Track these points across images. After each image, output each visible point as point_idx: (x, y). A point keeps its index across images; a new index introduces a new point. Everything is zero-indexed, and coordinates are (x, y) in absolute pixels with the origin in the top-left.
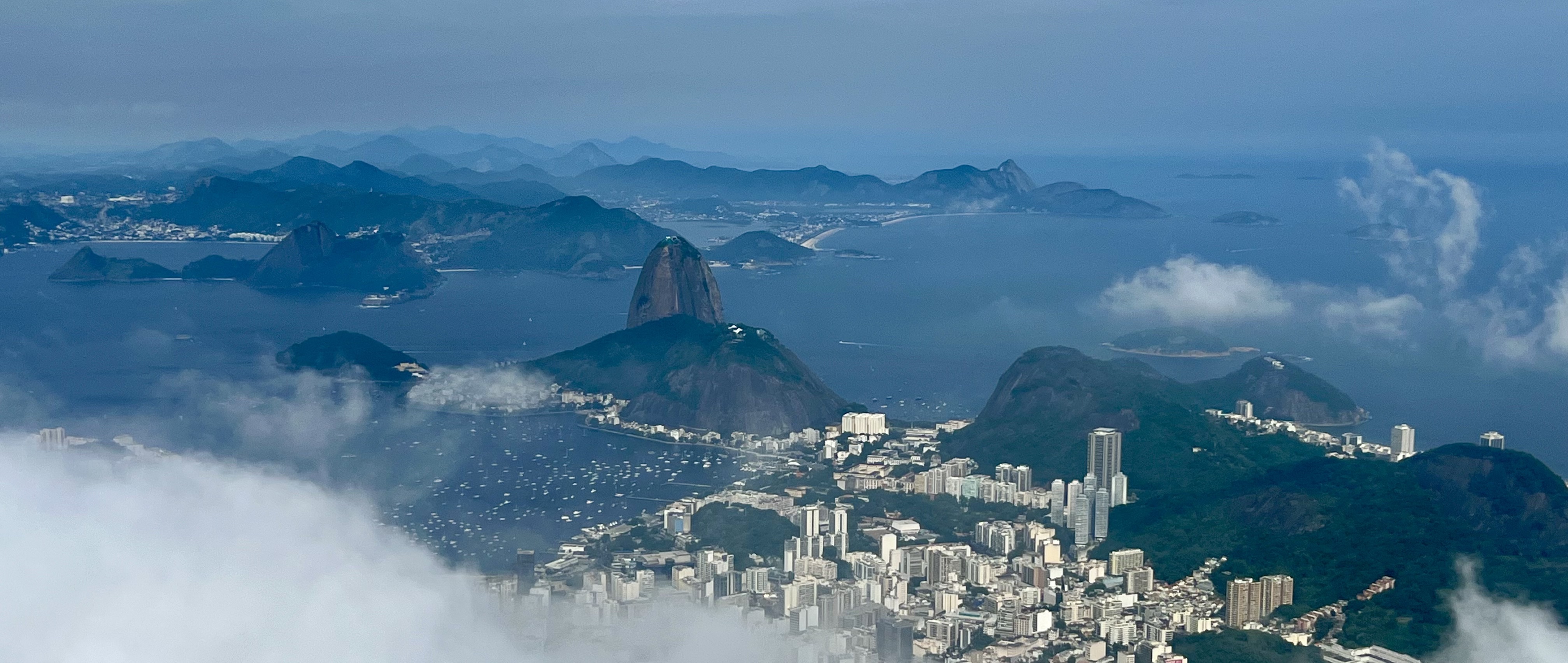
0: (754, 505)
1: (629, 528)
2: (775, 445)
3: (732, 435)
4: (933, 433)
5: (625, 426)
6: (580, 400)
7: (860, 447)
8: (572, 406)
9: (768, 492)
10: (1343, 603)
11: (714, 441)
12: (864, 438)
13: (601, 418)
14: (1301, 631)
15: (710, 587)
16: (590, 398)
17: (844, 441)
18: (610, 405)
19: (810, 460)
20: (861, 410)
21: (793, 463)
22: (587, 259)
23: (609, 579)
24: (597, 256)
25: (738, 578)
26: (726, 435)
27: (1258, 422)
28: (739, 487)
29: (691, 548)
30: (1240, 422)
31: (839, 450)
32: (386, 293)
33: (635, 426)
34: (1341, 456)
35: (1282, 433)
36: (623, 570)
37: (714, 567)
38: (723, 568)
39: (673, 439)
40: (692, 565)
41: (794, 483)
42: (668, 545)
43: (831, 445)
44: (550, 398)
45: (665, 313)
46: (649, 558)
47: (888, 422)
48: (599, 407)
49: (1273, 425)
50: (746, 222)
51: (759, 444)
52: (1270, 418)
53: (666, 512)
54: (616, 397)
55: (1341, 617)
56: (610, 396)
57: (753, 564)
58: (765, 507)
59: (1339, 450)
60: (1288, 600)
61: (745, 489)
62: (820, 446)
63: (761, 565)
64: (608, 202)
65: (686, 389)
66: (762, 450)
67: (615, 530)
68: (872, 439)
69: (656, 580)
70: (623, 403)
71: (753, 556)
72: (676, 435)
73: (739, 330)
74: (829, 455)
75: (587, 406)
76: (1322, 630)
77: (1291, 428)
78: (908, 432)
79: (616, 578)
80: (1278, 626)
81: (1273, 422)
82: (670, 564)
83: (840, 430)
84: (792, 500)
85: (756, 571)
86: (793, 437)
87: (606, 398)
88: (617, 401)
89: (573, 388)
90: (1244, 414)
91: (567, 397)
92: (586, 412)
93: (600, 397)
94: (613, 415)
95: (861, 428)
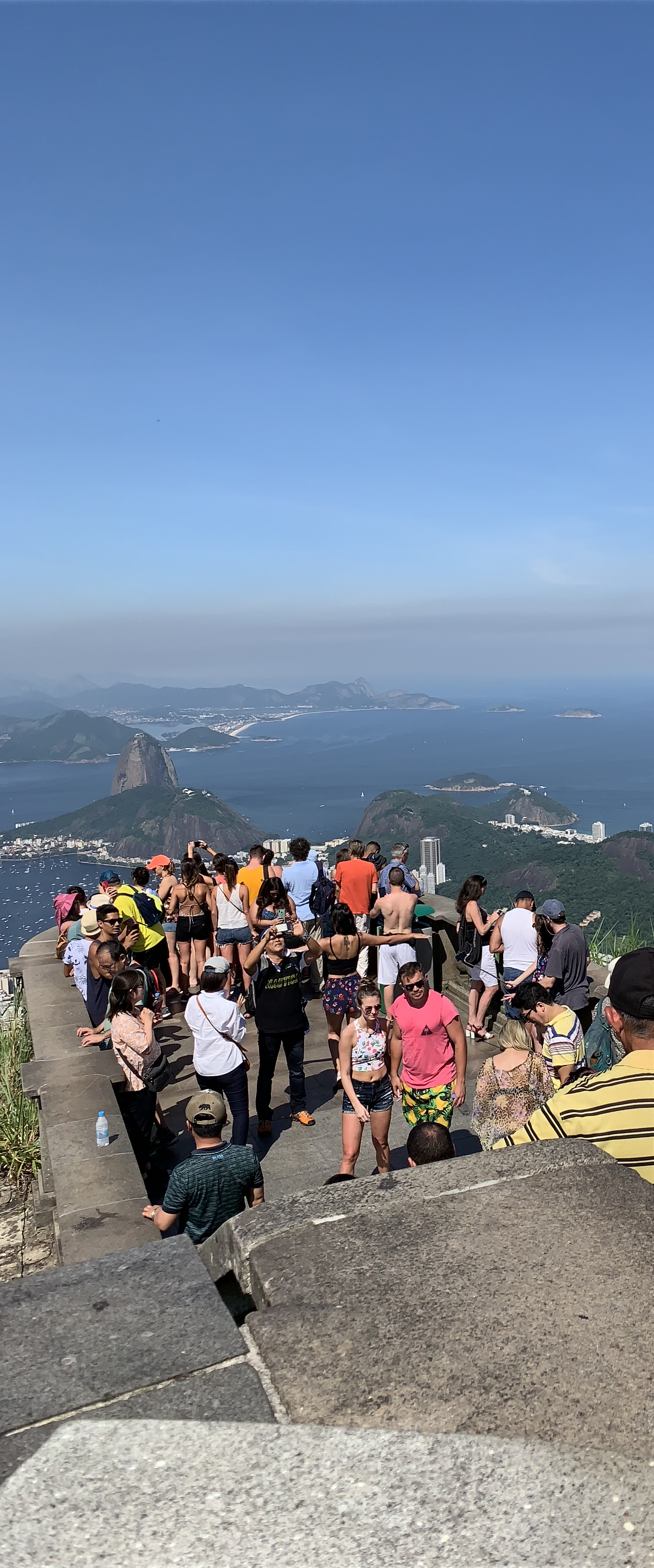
4: (324, 848)
5: (113, 860)
6: (80, 844)
8: (75, 849)
13: (96, 856)
16: (87, 843)
18: (102, 846)
20: (276, 837)
22: (81, 751)
24: (87, 749)
27: (519, 826)
30: (508, 827)
34: (564, 844)
35: (533, 832)
44: (58, 846)
45: (137, 783)
49: (526, 828)
50: (188, 721)
52: (525, 824)
54: (105, 841)
56: (101, 841)
59: (564, 839)
64: (93, 712)
65: (155, 833)
70: (111, 844)
73: (190, 792)
75: (86, 849)
77: (537, 828)
81: (527, 826)
87: (98, 843)
88: (106, 844)
89: (74, 838)
90: (510, 822)
91: (70, 844)
92: (85, 853)
93: (95, 842)
94: (105, 853)
95: (275, 849)
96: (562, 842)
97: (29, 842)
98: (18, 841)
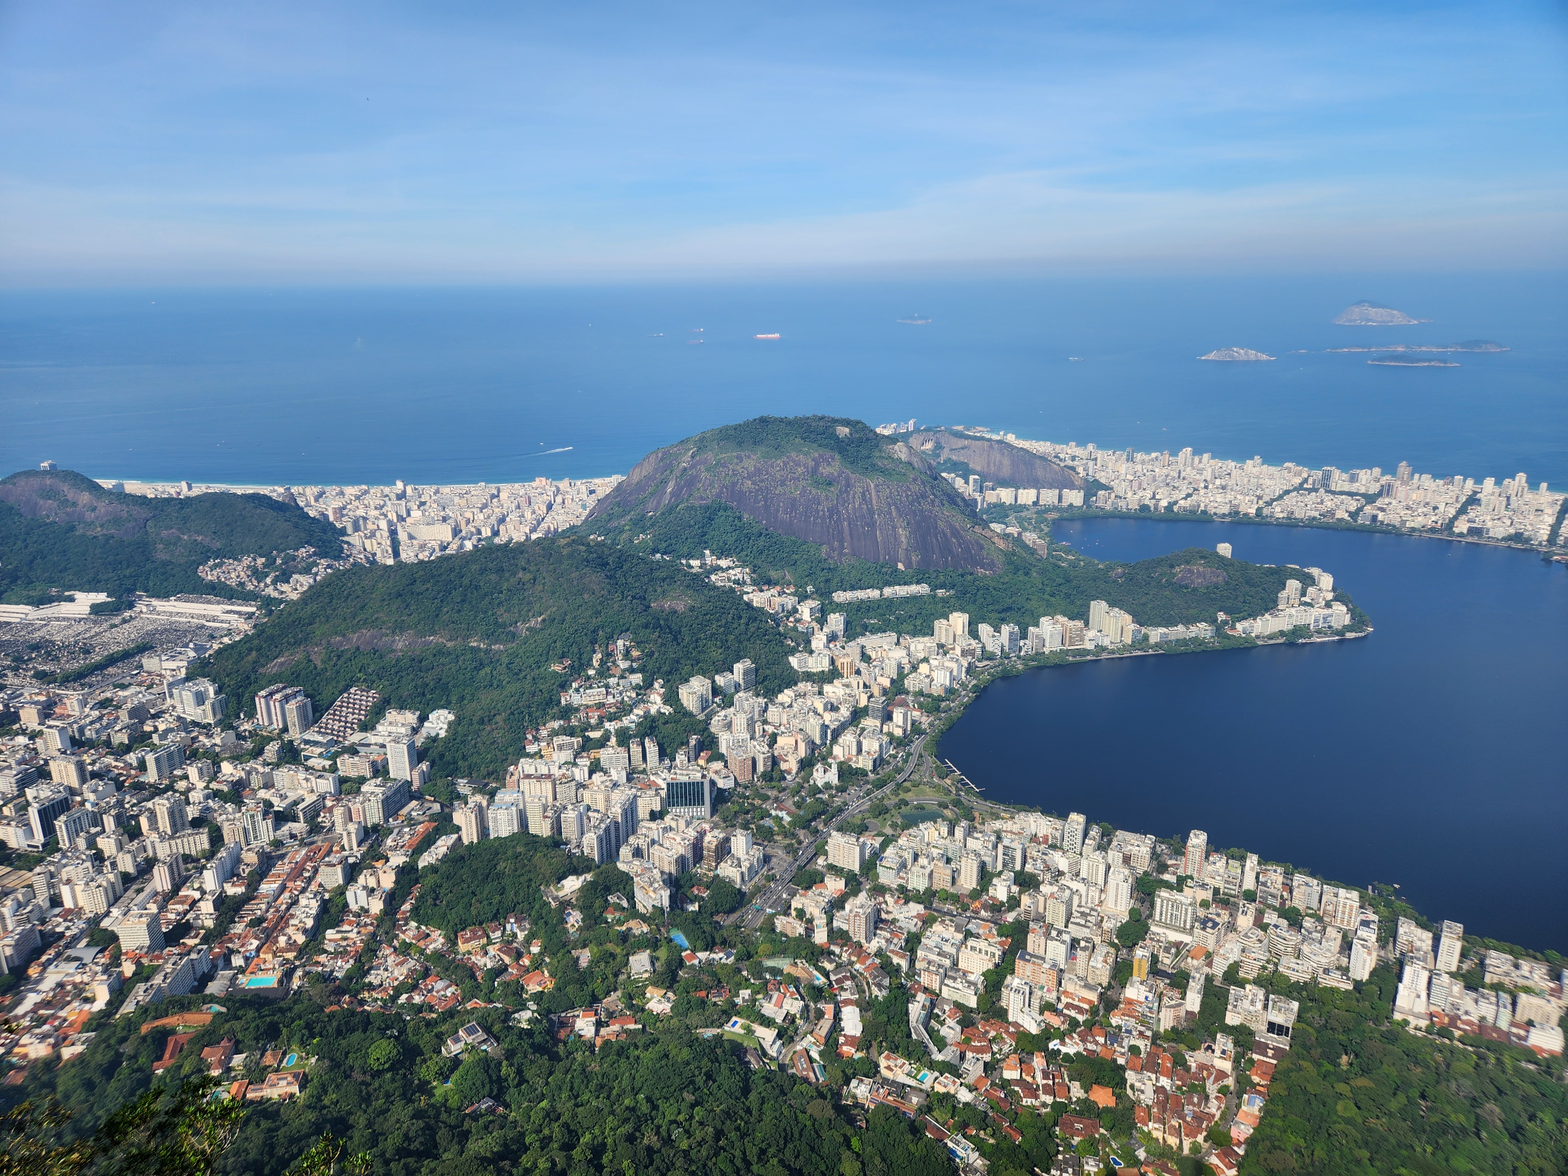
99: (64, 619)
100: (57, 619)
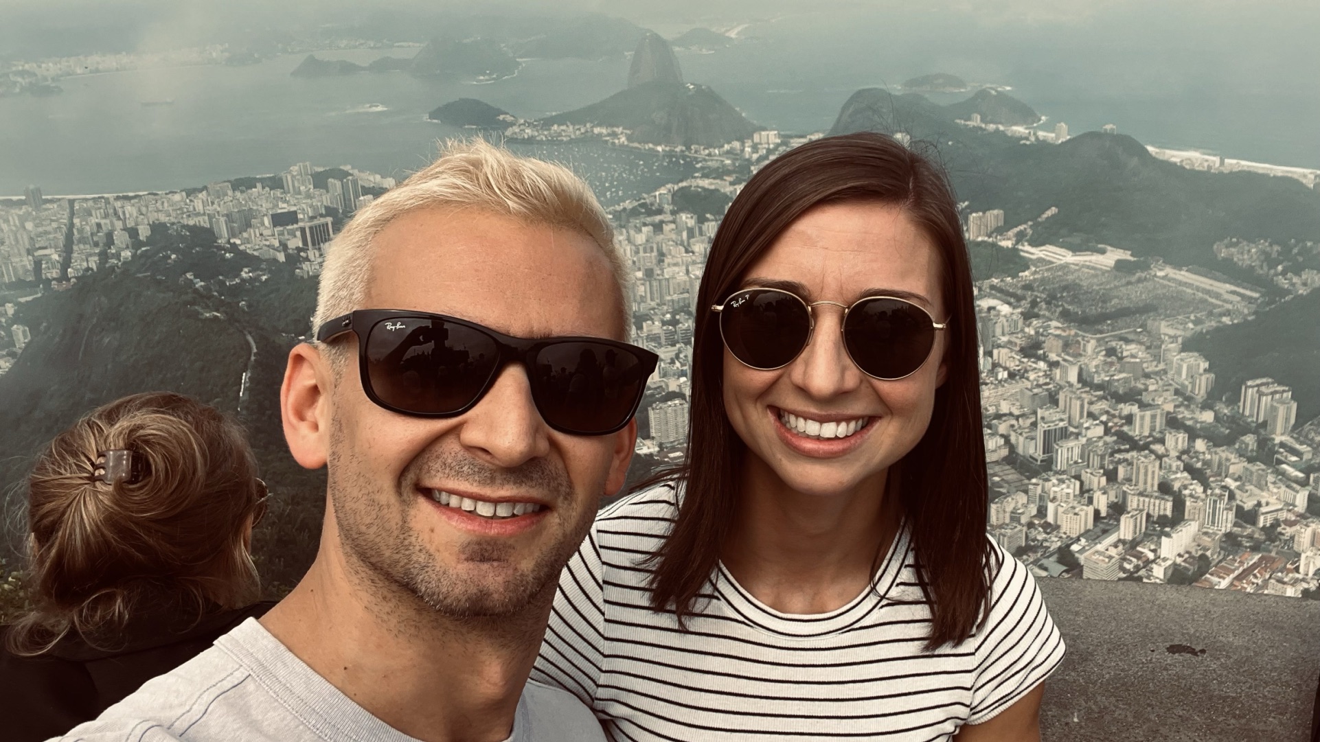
0: (706, 186)
1: (637, 204)
2: (717, 151)
3: (692, 147)
5: (631, 145)
6: (604, 131)
7: (765, 151)
8: (600, 135)
9: (714, 178)
10: (1030, 223)
11: (682, 151)
12: (766, 146)
13: (616, 141)
14: (1009, 239)
15: (685, 234)
16: (609, 130)
17: (755, 148)
18: (622, 133)
19: (737, 159)
20: (765, 129)
21: (728, 162)
22: (603, 48)
23: (628, 232)
24: (608, 47)
25: (700, 229)
26: (689, 149)
27: (983, 126)
28: (697, 177)
29: (673, 213)
30: (974, 127)
31: (753, 152)
32: (489, 74)
33: (636, 145)
34: (1028, 143)
35: (997, 130)
36: (636, 227)
37: (686, 223)
38: (691, 222)
39: (659, 152)
40: (674, 222)
41: (729, 173)
42: (660, 211)
43: (748, 150)
44: (587, 132)
45: (648, 79)
46: (649, 220)
47: (780, 136)
48: (614, 135)
49: (992, 127)
50: (692, 22)
51: (707, 152)
52: (990, 123)
53: (657, 193)
54: (624, 129)
55: (1030, 232)
56: (621, 129)
57: (708, 220)
58: (713, 187)
59: (1027, 139)
60: (1001, 223)
61: (701, 177)
62: (743, 151)
63: (712, 220)
64: (613, 15)
65: (663, 122)
66: (709, 155)
67: (628, 204)
68: (772, 146)
69: (654, 231)
70: (628, 132)
71: (708, 216)
72: (659, 149)
73: (692, 87)
74: (747, 156)
75: (609, 135)
76: (1020, 237)
77: (1001, 128)
78: (792, 141)
79: (632, 232)
80: (996, 238)
81: (991, 125)
82: (662, 222)
83: (753, 141)
84: (728, 183)
85: (709, 223)
86: (727, 147)
87: (619, 130)
88: (625, 131)
89: (600, 125)
90: (976, 121)
91: (597, 130)
92: (608, 138)
93: (615, 129)
94: (623, 139)
95: (764, 140)
96: (1022, 142)
97: (564, 127)
98: (555, 127)
99: (1093, 268)
100: (1088, 267)
